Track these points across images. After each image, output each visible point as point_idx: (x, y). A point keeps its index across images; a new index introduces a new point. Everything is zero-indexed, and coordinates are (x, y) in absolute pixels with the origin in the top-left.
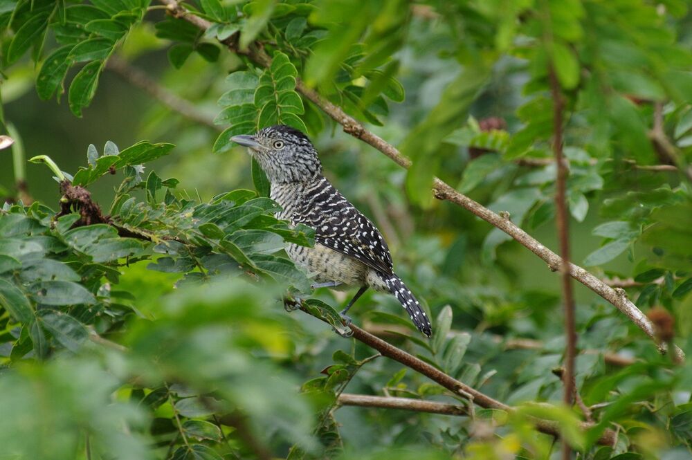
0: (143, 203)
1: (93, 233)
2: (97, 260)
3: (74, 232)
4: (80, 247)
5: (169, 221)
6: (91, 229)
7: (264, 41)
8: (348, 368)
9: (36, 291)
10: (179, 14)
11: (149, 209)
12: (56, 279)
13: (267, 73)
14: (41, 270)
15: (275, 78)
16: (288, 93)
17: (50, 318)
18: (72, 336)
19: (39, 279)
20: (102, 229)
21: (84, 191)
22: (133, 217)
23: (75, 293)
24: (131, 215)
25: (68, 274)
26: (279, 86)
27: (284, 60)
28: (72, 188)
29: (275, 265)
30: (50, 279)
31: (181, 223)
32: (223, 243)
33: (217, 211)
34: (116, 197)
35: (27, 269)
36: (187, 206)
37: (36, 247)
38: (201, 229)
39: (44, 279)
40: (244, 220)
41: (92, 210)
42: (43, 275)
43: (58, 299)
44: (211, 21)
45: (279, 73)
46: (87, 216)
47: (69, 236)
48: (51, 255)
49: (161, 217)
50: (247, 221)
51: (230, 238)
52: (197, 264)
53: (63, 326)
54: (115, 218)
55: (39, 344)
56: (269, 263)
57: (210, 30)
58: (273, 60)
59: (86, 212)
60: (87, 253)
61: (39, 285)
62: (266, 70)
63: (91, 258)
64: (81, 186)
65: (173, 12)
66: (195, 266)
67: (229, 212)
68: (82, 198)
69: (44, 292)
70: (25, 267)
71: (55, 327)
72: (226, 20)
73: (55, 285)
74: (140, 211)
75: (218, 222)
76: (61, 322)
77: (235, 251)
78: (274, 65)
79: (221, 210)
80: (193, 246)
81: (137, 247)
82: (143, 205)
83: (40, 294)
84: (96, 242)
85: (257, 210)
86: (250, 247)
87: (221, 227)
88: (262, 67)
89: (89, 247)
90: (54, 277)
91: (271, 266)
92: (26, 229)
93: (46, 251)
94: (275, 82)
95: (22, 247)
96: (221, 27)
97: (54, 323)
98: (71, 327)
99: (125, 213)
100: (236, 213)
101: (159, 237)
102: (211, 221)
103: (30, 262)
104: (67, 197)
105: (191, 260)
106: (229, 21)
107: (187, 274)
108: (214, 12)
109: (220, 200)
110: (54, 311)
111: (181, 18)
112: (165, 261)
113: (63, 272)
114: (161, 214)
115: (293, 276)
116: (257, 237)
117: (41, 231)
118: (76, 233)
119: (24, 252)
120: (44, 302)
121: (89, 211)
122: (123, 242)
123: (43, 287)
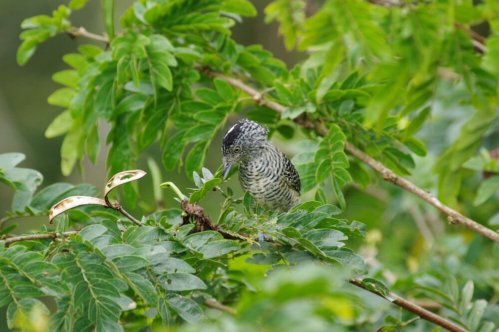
0: (241, 215)
1: (204, 237)
2: (206, 257)
3: (189, 237)
4: (194, 248)
5: (260, 227)
6: (202, 235)
7: (324, 118)
8: (396, 327)
9: (163, 281)
10: (263, 102)
11: (245, 219)
12: (177, 272)
13: (326, 140)
14: (167, 266)
15: (331, 143)
16: (339, 153)
17: (174, 300)
18: (191, 312)
19: (165, 273)
20: (211, 234)
21: (199, 208)
22: (234, 225)
23: (191, 281)
24: (233, 224)
25: (187, 268)
26: (334, 149)
27: (337, 130)
28: (190, 205)
29: (339, 253)
30: (173, 272)
31: (269, 229)
32: (301, 241)
33: (294, 218)
34: (222, 211)
35: (157, 265)
36: (273, 215)
37: (162, 249)
38: (284, 231)
39: (169, 272)
40: (314, 223)
41: (204, 221)
42: (168, 269)
43: (179, 286)
44: (286, 105)
45: (333, 140)
46: (201, 225)
47: (187, 241)
48: (174, 255)
49: (254, 225)
50: (317, 224)
51: (305, 236)
52: (282, 257)
53: (184, 306)
54: (222, 227)
55: (167, 320)
56: (335, 251)
57: (285, 112)
58: (330, 130)
59: (200, 222)
60: (199, 252)
61: (166, 277)
62: (325, 138)
63: (202, 255)
64: (196, 204)
65: (258, 102)
66: (280, 260)
67: (303, 217)
68: (197, 213)
69: (169, 282)
70: (155, 264)
71: (177, 307)
72: (295, 104)
73: (177, 276)
74: (239, 220)
75: (296, 225)
76: (182, 302)
77: (309, 245)
78: (331, 134)
79: (297, 217)
80: (279, 245)
81: (236, 246)
82: (241, 216)
83: (166, 283)
84: (206, 244)
85: (323, 215)
86: (320, 242)
87: (298, 229)
88: (322, 136)
89: (201, 248)
90: (176, 270)
91: (336, 254)
92: (155, 236)
93: (171, 252)
94: (331, 146)
95: (152, 250)
96: (292, 109)
97: (177, 304)
98: (189, 306)
99: (229, 223)
100: (308, 218)
101: (253, 240)
102: (290, 226)
103: (159, 260)
104: (186, 212)
105: (277, 255)
106: (298, 105)
107: (274, 265)
108: (287, 99)
109: (296, 209)
110: (177, 295)
111: (264, 106)
112: (258, 256)
113: (183, 267)
114: (254, 222)
115: (352, 260)
116: (324, 235)
117: (166, 237)
118: (191, 238)
119: (153, 253)
120: (169, 289)
121: (202, 221)
122: (225, 243)
123: (168, 278)
